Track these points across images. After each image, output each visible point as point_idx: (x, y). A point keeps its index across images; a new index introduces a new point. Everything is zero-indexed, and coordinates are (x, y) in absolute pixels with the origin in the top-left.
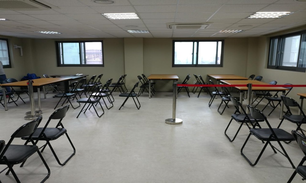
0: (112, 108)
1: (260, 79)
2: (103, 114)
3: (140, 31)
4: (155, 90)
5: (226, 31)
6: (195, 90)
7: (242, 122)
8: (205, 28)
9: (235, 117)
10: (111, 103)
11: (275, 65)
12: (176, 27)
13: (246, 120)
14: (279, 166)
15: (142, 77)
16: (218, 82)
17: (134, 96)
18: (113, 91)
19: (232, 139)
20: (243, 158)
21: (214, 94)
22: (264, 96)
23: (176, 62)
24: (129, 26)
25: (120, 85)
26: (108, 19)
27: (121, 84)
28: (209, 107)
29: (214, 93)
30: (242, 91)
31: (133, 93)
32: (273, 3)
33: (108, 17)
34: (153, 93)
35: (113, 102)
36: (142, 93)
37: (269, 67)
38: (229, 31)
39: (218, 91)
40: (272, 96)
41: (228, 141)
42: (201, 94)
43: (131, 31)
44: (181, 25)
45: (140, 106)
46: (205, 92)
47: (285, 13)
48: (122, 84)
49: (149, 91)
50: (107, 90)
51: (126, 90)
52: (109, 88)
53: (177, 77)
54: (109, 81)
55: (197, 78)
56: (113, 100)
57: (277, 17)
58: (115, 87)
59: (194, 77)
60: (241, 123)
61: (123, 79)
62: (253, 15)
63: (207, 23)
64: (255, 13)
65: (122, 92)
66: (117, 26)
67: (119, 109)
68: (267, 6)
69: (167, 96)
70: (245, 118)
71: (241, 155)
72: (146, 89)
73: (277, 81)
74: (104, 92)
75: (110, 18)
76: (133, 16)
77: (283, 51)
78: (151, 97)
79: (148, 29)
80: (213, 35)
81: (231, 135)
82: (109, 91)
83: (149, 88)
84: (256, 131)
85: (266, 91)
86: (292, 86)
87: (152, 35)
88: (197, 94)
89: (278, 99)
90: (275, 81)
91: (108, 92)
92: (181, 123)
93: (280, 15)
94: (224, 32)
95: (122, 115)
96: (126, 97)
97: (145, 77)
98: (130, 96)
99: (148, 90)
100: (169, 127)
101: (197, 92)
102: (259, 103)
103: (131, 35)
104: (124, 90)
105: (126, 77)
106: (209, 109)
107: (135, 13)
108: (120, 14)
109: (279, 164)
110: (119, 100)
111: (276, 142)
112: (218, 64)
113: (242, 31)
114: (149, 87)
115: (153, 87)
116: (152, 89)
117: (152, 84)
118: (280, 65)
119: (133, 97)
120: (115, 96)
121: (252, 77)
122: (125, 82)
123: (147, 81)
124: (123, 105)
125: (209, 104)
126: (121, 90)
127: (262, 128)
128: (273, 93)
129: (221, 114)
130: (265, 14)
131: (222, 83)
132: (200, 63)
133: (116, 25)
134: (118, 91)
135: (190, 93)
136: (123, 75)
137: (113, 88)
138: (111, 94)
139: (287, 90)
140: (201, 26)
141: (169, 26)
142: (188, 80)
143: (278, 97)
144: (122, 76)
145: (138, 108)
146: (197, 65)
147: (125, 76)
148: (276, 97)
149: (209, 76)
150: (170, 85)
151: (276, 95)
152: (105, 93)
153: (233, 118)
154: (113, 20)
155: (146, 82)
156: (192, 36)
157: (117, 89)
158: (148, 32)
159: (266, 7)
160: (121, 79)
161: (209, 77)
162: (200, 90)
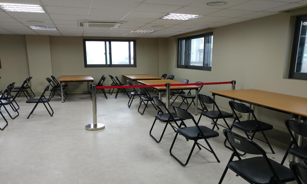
0: (18, 116)
1: (172, 78)
2: (7, 125)
3: (46, 28)
4: (67, 93)
5: (138, 31)
6: (111, 91)
7: (168, 122)
8: (118, 27)
9: (159, 117)
10: (15, 111)
11: (184, 64)
12: (88, 25)
13: (170, 119)
14: (206, 162)
15: (51, 79)
16: (134, 82)
17: (46, 102)
18: (16, 96)
19: (158, 140)
20: (174, 159)
21: (133, 95)
22: (178, 94)
23: (89, 63)
24: (32, 21)
25: (25, 90)
26: (4, 11)
27: (26, 88)
28: (129, 108)
29: (132, 93)
30: (161, 90)
31: (43, 98)
32: (186, 6)
33: (4, 8)
34: (66, 96)
35: (18, 109)
36: (53, 97)
37: (179, 66)
38: (142, 31)
39: (136, 92)
40: (186, 94)
41: (155, 142)
42: (119, 95)
43: (34, 28)
44: (93, 23)
45: (53, 113)
46: (122, 92)
47: (194, 16)
48: (28, 88)
49: (61, 94)
50: (9, 96)
51: (33, 95)
52: (11, 93)
53: (92, 79)
54: (11, 85)
55: (113, 79)
56: (18, 108)
57: (187, 19)
58: (18, 92)
59: (110, 78)
60: (166, 123)
61: (28, 82)
62: (166, 16)
63: (121, 22)
64: (169, 14)
65: (29, 98)
66: (16, 20)
67: (28, 118)
68: (181, 8)
69: (82, 99)
70: (170, 118)
71: (170, 156)
72: (57, 92)
73: (189, 80)
74: (5, 99)
75: (6, 10)
76: (36, 9)
77: (190, 51)
78: (65, 101)
79: (56, 26)
80: (125, 35)
81: (157, 136)
82: (12, 97)
83: (61, 92)
84: (183, 131)
85: (179, 89)
86: (202, 84)
87: (60, 33)
88: (114, 95)
89: (191, 96)
90: (187, 80)
91: (10, 98)
92: (103, 128)
93: (190, 17)
94: (137, 32)
95: (31, 124)
96: (36, 104)
97: (55, 79)
98: (40, 102)
99: (59, 93)
100: (91, 134)
101: (115, 93)
102: (174, 101)
103: (35, 32)
104: (30, 94)
105: (32, 80)
106: (129, 110)
107: (39, 6)
108: (20, 5)
109: (206, 159)
110: (25, 108)
111: (203, 140)
112: (131, 64)
113: (154, 31)
114: (61, 90)
115: (65, 90)
116: (64, 91)
117: (63, 86)
118: (189, 65)
119: (44, 102)
120: (20, 102)
121: (164, 76)
122: (31, 85)
123: (57, 83)
124: (31, 113)
125: (128, 105)
126: (27, 94)
127: (187, 126)
128: (187, 92)
129: (142, 114)
130: (177, 15)
131: (139, 83)
132: (114, 63)
133: (14, 18)
134: (22, 96)
135: (107, 95)
136: (28, 77)
137: (16, 93)
138: (14, 100)
139: (199, 87)
140: (115, 25)
141: (80, 23)
142: (104, 81)
143: (191, 94)
144: (27, 79)
145: (51, 114)
146: (111, 65)
147: (30, 78)
148: (189, 94)
149: (124, 76)
150: (84, 87)
151: (189, 92)
152: (7, 100)
153: (157, 118)
154: (11, 12)
155: (56, 85)
156: (103, 35)
157: (20, 94)
158: (55, 29)
159: (179, 9)
160: (25, 82)
161: (124, 78)
162: (117, 91)
